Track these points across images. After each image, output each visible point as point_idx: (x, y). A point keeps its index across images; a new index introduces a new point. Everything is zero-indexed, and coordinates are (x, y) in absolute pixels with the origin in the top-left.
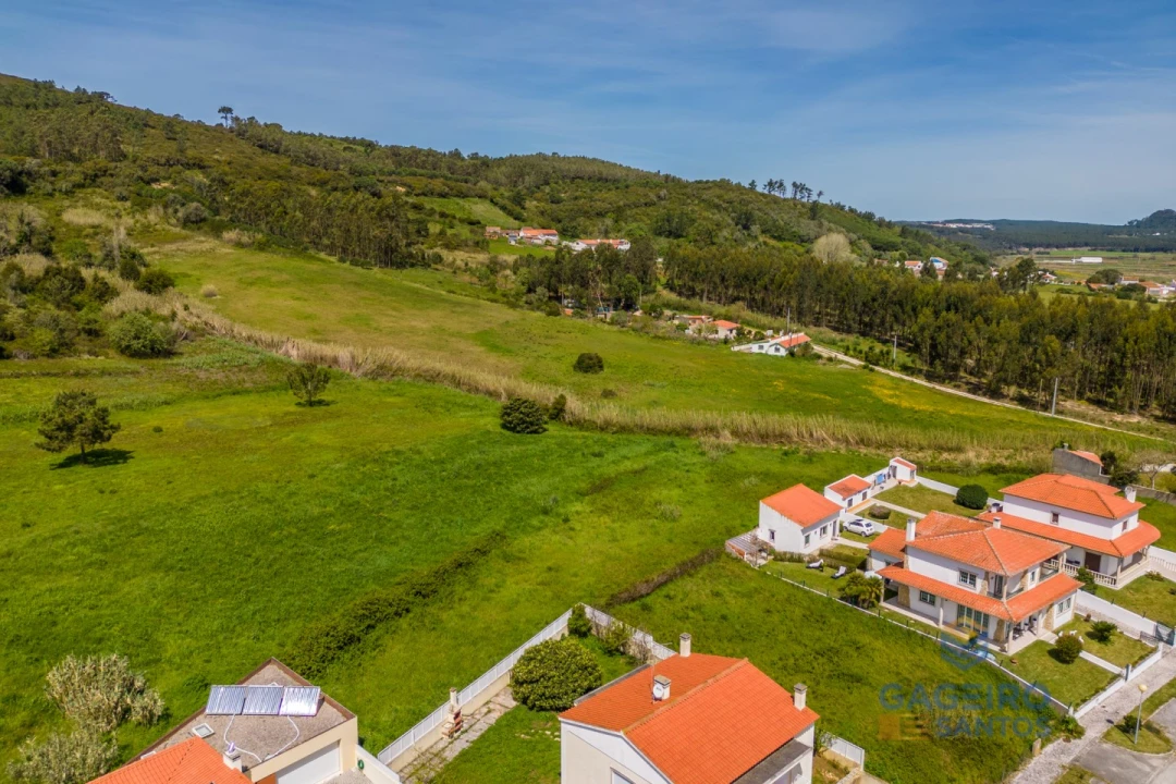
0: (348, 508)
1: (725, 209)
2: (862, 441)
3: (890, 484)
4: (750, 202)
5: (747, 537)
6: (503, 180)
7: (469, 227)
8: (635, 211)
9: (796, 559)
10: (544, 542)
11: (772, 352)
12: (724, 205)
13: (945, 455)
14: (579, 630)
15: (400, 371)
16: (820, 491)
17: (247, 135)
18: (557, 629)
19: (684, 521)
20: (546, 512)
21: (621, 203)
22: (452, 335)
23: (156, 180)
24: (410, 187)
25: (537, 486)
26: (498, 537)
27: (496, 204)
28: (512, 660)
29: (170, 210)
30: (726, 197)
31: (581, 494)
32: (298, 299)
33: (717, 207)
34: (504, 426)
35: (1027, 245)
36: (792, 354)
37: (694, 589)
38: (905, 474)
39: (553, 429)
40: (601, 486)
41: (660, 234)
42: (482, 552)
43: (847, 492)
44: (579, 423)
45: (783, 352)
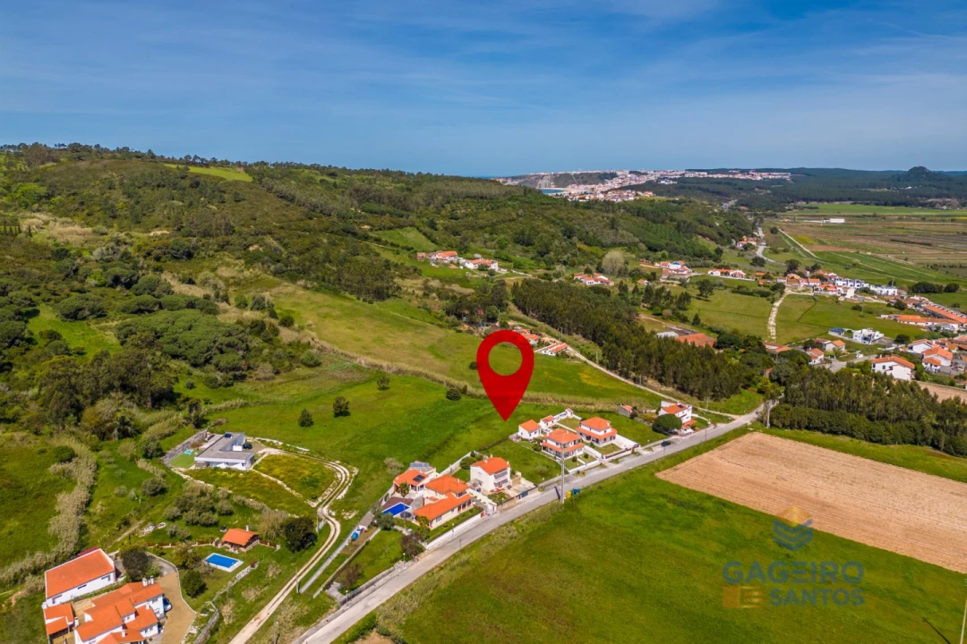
0: (414, 428)
1: (558, 224)
2: (563, 401)
3: (564, 417)
4: (573, 219)
5: (515, 435)
6: (421, 202)
7: (409, 252)
8: (503, 225)
9: (527, 440)
10: (464, 437)
11: (549, 354)
12: (558, 221)
13: (588, 406)
14: (473, 455)
15: (406, 371)
16: (538, 422)
17: (274, 190)
18: (469, 455)
19: (500, 431)
20: (463, 428)
21: (495, 220)
22: (419, 349)
23: (251, 245)
24: (372, 225)
25: (460, 420)
26: (452, 435)
27: (420, 231)
28: (460, 460)
29: (266, 266)
30: (559, 215)
31: (473, 422)
32: (350, 328)
33: (553, 222)
34: (448, 397)
35: (804, 200)
36: (557, 355)
37: (499, 447)
38: (569, 414)
39: (464, 398)
40: (478, 420)
41: (517, 242)
42: (449, 439)
43: (546, 421)
44: (472, 396)
45: (554, 355)
